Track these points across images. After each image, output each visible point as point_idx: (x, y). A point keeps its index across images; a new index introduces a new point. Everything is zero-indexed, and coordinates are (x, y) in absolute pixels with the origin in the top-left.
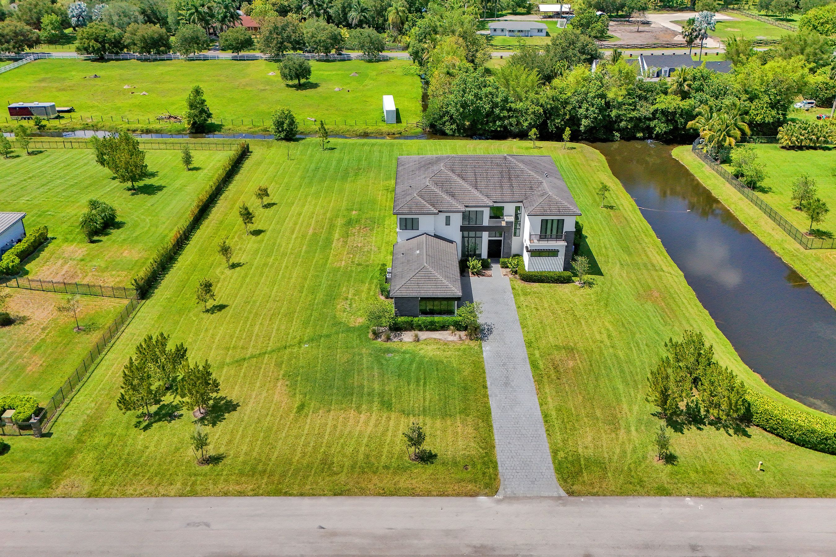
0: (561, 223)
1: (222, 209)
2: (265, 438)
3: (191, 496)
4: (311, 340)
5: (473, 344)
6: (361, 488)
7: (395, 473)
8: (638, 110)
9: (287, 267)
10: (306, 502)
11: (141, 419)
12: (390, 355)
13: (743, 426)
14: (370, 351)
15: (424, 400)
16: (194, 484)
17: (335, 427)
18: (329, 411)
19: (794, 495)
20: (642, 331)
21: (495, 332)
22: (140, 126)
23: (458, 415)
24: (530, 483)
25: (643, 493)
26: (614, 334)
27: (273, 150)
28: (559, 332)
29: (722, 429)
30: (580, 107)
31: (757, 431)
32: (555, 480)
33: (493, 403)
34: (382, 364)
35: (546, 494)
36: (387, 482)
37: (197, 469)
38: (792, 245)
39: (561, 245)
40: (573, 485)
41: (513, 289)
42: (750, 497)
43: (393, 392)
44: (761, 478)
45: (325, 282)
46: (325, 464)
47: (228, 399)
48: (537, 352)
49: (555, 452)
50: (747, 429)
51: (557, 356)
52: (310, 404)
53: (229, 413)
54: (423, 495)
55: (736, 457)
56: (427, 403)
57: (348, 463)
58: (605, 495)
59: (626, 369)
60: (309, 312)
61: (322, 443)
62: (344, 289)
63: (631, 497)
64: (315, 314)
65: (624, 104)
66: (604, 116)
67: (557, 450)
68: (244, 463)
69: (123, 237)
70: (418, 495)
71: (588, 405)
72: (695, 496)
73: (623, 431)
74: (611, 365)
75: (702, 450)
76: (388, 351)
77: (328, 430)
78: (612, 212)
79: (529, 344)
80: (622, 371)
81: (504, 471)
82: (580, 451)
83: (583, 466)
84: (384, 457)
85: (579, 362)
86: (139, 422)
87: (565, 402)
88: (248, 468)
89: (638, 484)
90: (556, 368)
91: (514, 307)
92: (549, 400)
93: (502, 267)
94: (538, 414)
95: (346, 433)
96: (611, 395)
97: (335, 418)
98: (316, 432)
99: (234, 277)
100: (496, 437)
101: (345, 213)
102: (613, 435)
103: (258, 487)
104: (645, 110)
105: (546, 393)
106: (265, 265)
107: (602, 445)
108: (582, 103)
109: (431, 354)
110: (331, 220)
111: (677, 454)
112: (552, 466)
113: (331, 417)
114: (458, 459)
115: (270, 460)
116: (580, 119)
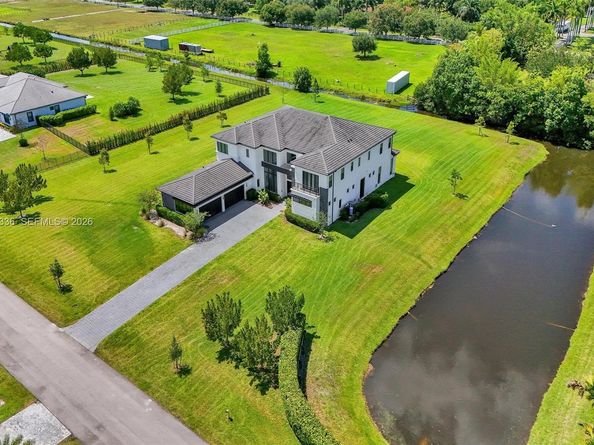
0: (317, 179)
4: (115, 203)
5: (187, 242)
14: (129, 221)
17: (55, 251)
18: (65, 242)
24: (87, 333)
25: (132, 379)
35: (85, 344)
36: (31, 290)
39: (313, 198)
40: (105, 348)
41: (270, 221)
42: (190, 428)
43: (104, 248)
44: (221, 423)
48: (215, 265)
52: (63, 234)
54: (33, 307)
56: (110, 262)
58: (111, 366)
63: (122, 376)
70: (31, 305)
76: (138, 225)
79: (219, 258)
82: (142, 333)
85: (231, 283)
87: (180, 301)
90: (210, 279)
95: (55, 256)
109: (155, 237)
111: (194, 372)
113: (61, 245)
116: (544, 119)
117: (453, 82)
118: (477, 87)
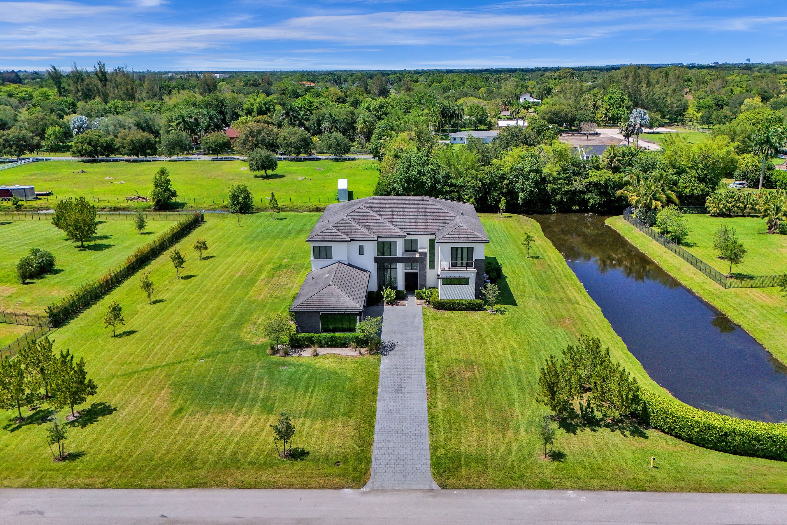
0: (470, 250)
1: (162, 261)
2: (132, 437)
3: (35, 488)
4: (208, 356)
5: (372, 358)
6: (220, 482)
7: (259, 469)
8: (572, 184)
9: (205, 301)
10: (157, 492)
11: (12, 423)
12: (284, 368)
13: (641, 428)
14: (265, 365)
15: (309, 404)
16: (43, 477)
17: (209, 428)
18: (208, 414)
19: (688, 490)
20: (547, 348)
21: (397, 348)
22: (109, 204)
23: (341, 417)
24: (402, 477)
25: (523, 487)
26: (518, 351)
27: (227, 220)
28: (462, 349)
29: (618, 430)
30: (517, 182)
31: (655, 434)
32: (430, 474)
33: (379, 407)
34: (274, 375)
35: (417, 487)
36: (249, 477)
37: (52, 464)
38: (712, 286)
39: (471, 273)
40: (447, 479)
41: (424, 315)
42: (639, 491)
43: (278, 398)
44: (653, 474)
45: (237, 311)
46: (188, 460)
47: (107, 404)
48: (435, 365)
49: (434, 449)
50: (645, 431)
51: (455, 367)
52: (189, 408)
53: (103, 416)
54: (285, 488)
55: (629, 455)
56: (311, 407)
57: (212, 459)
58: (481, 488)
59: (525, 379)
60: (215, 333)
61: (190, 441)
62: (255, 316)
63: (509, 490)
64: (219, 336)
65: (559, 179)
66: (540, 189)
67: (438, 448)
68: (103, 459)
69: (56, 280)
70: (279, 488)
71: (479, 408)
72: (579, 489)
73: (511, 431)
74: (509, 376)
75: (593, 448)
76: (284, 364)
77: (201, 430)
78: (536, 261)
79: (429, 358)
80: (520, 380)
81: (376, 466)
82: (462, 448)
83: (463, 463)
84: (252, 454)
85: (476, 372)
86: (9, 425)
87: (455, 406)
88: (105, 464)
89: (519, 478)
90: (452, 377)
91: (422, 328)
92: (439, 404)
93: (418, 299)
94: (425, 415)
95: (218, 432)
96: (504, 401)
97: (211, 420)
98: (187, 432)
99: (154, 309)
100: (376, 436)
101: (277, 261)
102: (501, 435)
103: (109, 481)
104: (579, 184)
105: (436, 398)
106: (186, 300)
107: (487, 444)
108: (518, 178)
109: (326, 366)
110: (261, 266)
111: (566, 452)
112: (429, 462)
113: (207, 419)
114: (331, 456)
115: (131, 456)
116: (517, 193)
117: (424, 175)
118: (447, 176)
